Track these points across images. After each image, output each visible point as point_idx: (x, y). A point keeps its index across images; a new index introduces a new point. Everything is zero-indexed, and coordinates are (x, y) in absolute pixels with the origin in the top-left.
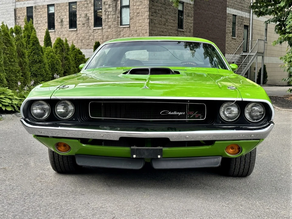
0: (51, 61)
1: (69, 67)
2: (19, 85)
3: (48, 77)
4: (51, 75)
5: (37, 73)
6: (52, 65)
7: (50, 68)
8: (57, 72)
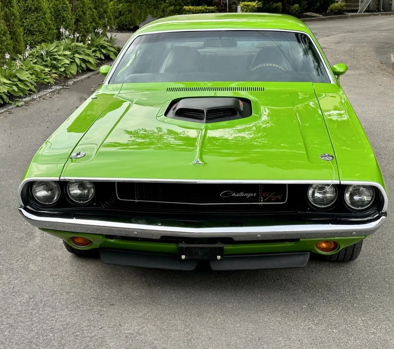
0: (54, 4)
1: (83, 11)
2: (8, 59)
3: (51, 34)
4: (56, 30)
5: (33, 28)
6: (55, 11)
7: (53, 17)
8: (64, 23)
